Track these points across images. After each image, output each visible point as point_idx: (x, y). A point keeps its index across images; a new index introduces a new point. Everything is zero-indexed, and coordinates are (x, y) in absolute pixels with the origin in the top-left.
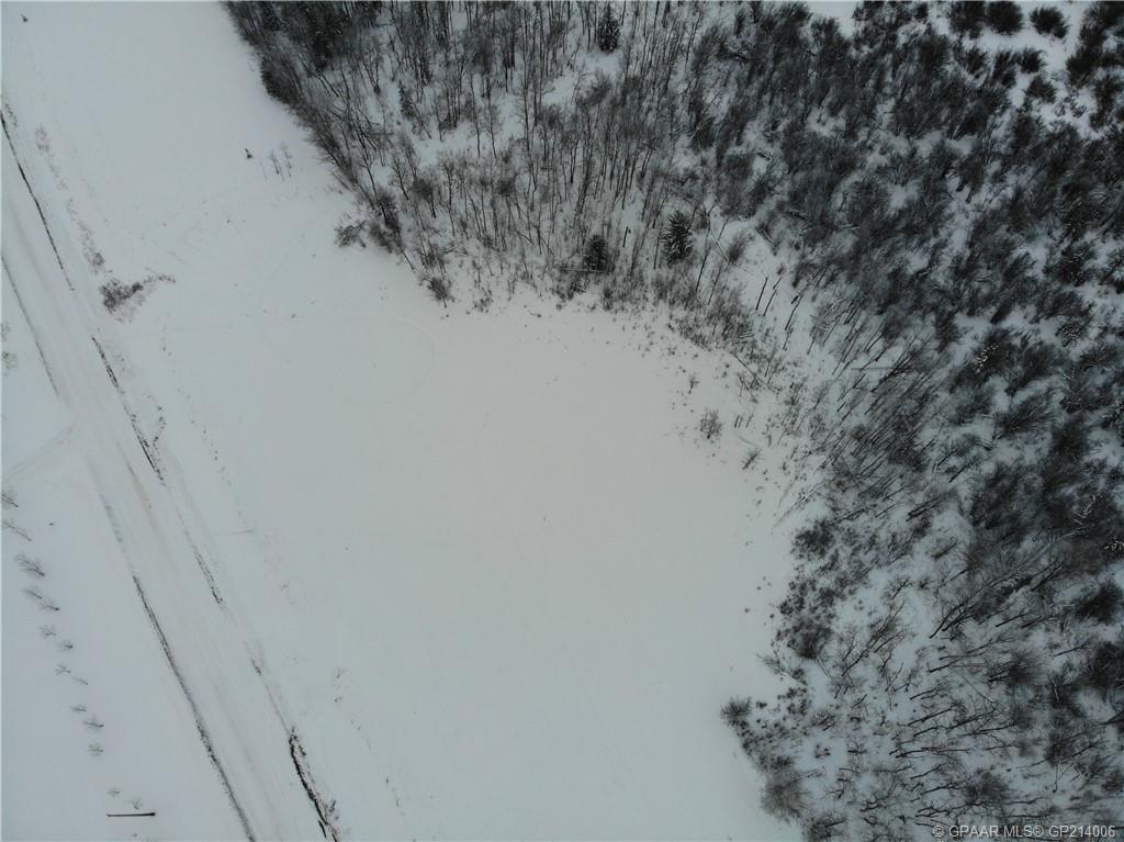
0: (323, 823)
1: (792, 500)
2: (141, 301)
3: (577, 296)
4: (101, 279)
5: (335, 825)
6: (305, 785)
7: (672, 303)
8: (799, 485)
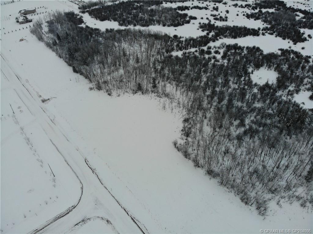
0: (93, 172)
1: (181, 116)
2: (50, 101)
3: (137, 93)
4: (41, 99)
5: (96, 172)
6: (89, 166)
7: (155, 93)
8: (182, 114)
